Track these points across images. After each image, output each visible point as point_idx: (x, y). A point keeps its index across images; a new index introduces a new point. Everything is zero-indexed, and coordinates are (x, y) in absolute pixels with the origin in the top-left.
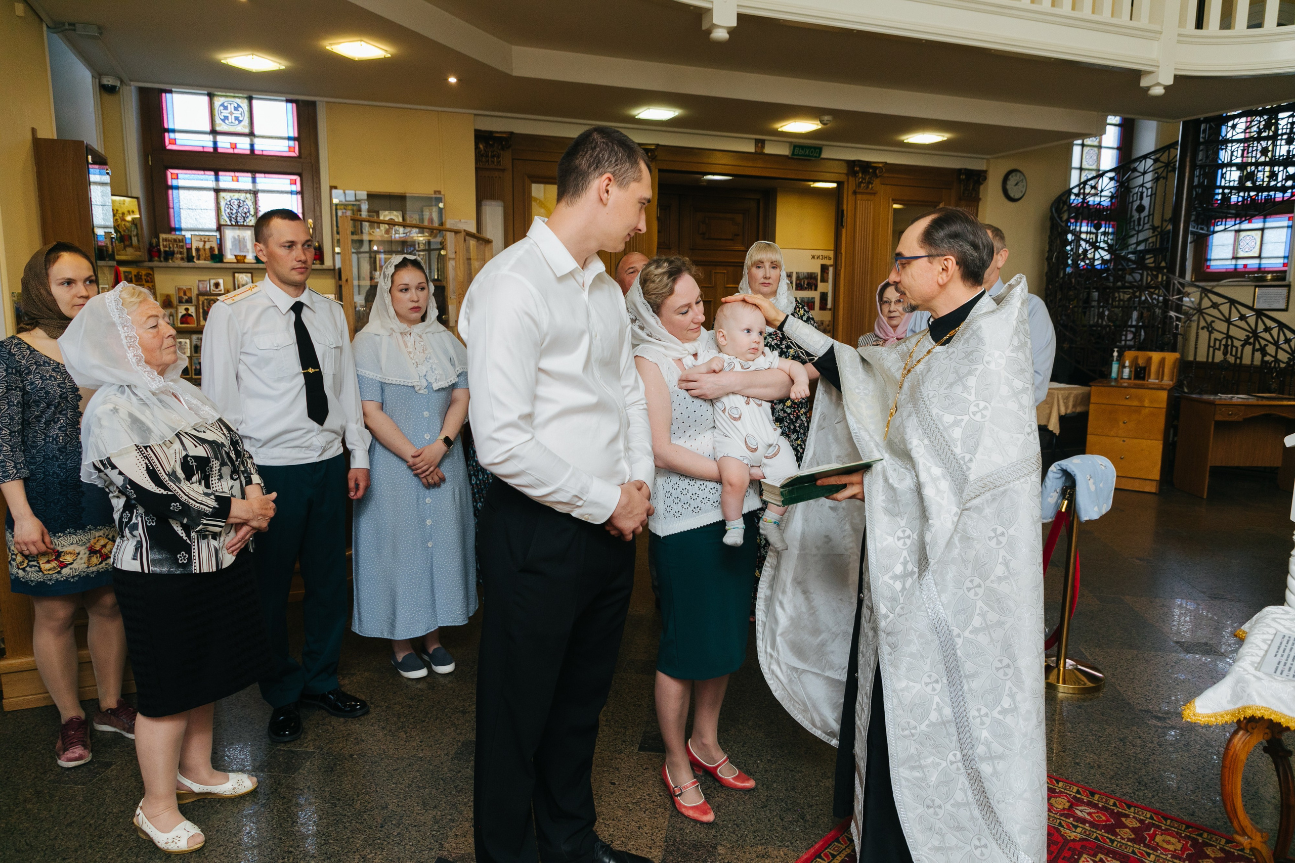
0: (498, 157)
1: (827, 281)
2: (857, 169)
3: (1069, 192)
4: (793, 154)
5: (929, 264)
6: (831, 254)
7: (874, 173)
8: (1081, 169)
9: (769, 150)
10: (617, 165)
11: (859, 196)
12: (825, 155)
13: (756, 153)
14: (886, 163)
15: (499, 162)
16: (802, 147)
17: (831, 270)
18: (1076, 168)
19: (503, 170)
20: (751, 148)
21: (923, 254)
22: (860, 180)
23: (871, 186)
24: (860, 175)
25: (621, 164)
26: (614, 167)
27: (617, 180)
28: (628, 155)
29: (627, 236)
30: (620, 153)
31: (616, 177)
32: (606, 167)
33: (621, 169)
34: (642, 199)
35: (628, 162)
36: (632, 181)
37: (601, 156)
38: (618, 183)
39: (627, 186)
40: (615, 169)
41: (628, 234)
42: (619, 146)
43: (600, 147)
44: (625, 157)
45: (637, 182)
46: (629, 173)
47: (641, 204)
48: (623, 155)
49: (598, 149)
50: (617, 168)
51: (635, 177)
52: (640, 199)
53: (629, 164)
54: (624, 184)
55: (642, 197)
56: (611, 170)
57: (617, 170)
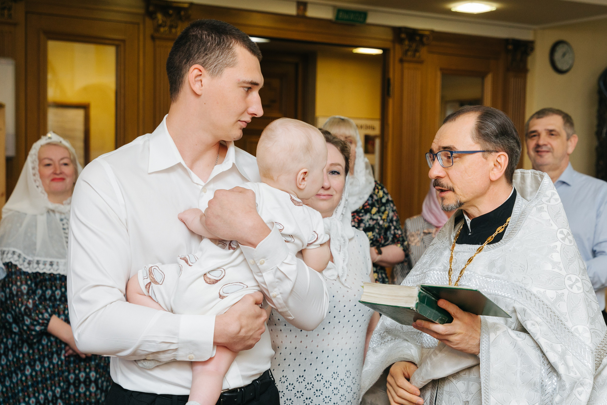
0: (10, 9)
1: (373, 152)
2: (403, 36)
4: (337, 18)
5: (484, 160)
6: (377, 124)
7: (421, 41)
9: (311, 13)
10: (207, 54)
11: (406, 65)
12: (370, 20)
13: (298, 16)
14: (432, 32)
15: (10, 16)
16: (346, 11)
17: (378, 142)
19: (15, 25)
20: (292, 11)
21: (479, 150)
22: (407, 48)
23: (417, 54)
24: (407, 42)
25: (210, 52)
26: (204, 57)
27: (208, 69)
28: (217, 43)
29: (239, 122)
30: (208, 42)
31: (206, 66)
32: (196, 58)
33: (211, 57)
34: (241, 83)
35: (218, 50)
36: (225, 67)
37: (191, 48)
38: (210, 72)
39: (221, 73)
40: (205, 59)
41: (239, 121)
42: (208, 36)
43: (190, 41)
44: (214, 45)
45: (232, 67)
46: (220, 60)
47: (242, 88)
48: (212, 44)
49: (189, 43)
50: (206, 57)
51: (228, 63)
52: (239, 84)
53: (219, 51)
54: (217, 72)
55: (241, 81)
56: (201, 61)
57: (206, 59)
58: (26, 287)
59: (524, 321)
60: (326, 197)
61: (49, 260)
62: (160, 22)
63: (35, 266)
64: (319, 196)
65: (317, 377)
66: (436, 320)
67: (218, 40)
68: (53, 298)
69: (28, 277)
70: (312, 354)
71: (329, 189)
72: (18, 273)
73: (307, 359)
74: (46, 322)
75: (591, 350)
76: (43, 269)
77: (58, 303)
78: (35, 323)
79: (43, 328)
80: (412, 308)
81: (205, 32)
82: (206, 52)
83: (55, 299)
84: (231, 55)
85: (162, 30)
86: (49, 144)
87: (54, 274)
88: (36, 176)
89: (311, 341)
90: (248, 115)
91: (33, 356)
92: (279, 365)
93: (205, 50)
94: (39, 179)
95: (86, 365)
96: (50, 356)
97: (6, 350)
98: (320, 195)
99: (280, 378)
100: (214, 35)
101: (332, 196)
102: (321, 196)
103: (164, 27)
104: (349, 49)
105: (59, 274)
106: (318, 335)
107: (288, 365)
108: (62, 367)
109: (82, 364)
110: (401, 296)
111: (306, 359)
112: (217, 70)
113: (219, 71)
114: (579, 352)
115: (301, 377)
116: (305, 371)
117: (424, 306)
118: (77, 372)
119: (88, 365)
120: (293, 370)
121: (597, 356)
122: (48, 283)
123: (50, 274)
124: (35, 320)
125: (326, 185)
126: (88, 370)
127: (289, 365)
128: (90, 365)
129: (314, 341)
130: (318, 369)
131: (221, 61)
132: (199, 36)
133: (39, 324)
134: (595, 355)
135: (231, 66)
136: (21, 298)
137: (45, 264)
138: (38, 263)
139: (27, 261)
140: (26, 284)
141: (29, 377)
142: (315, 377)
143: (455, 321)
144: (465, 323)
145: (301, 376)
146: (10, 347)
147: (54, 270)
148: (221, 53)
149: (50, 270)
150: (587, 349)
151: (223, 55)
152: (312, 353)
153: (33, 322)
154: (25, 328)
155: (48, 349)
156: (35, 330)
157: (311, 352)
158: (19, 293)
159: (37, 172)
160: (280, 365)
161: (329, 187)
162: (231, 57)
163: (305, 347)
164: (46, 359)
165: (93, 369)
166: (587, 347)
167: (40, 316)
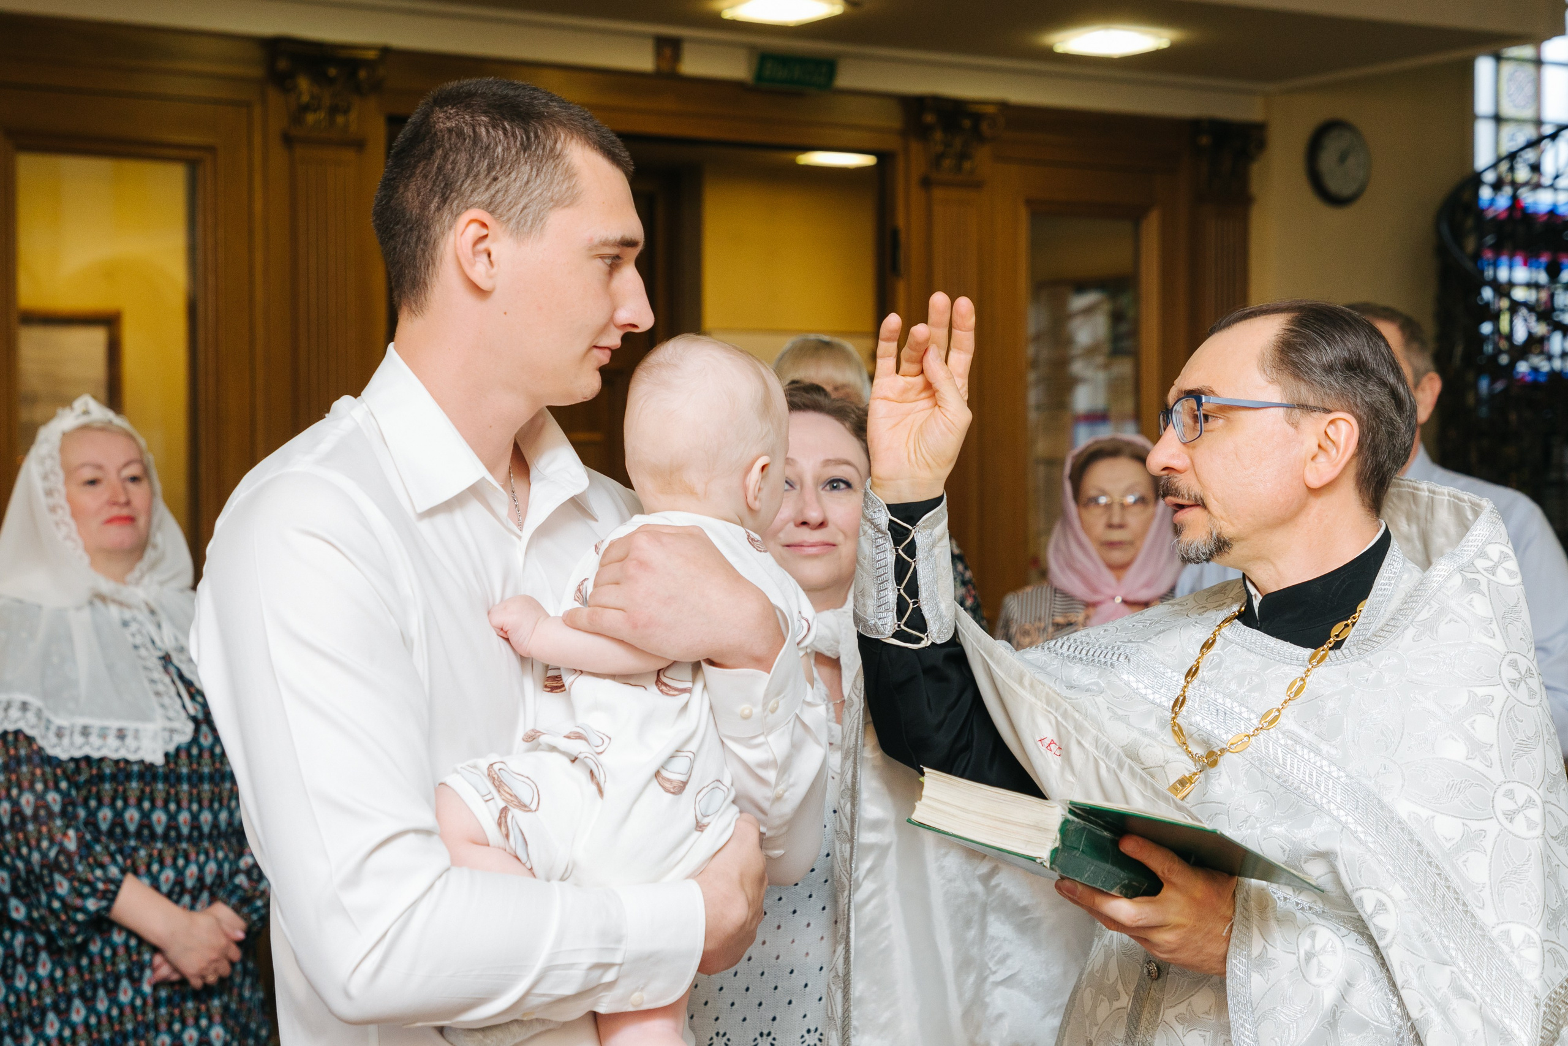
2: (928, 118)
3: (1476, 180)
4: (759, 76)
5: (1290, 430)
7: (976, 130)
8: (1498, 119)
9: (692, 65)
11: (938, 193)
12: (846, 79)
13: (657, 73)
14: (1004, 107)
16: (784, 60)
18: (1485, 117)
20: (643, 61)
21: (1277, 399)
22: (939, 148)
23: (967, 165)
24: (938, 135)
25: (505, 173)
26: (489, 186)
27: (505, 218)
28: (522, 144)
29: (596, 351)
30: (496, 145)
31: (499, 211)
32: (468, 193)
33: (508, 185)
34: (596, 246)
35: (526, 162)
36: (550, 209)
37: (450, 167)
38: (510, 226)
39: (540, 226)
40: (493, 192)
41: (595, 347)
42: (494, 127)
43: (442, 146)
44: (513, 152)
45: (567, 206)
46: (535, 190)
47: (600, 260)
48: (507, 149)
49: (440, 152)
50: (497, 187)
51: (556, 197)
52: (590, 249)
53: (528, 167)
54: (529, 223)
55: (596, 240)
56: (484, 197)
57: (497, 192)
58: (58, 797)
59: (1357, 890)
60: (819, 548)
61: (114, 724)
62: (305, 98)
63: (79, 740)
64: (799, 548)
65: (806, 1035)
66: (1112, 889)
67: (522, 138)
68: (118, 830)
69: (59, 771)
70: (793, 975)
71: (822, 525)
72: (36, 759)
73: (779, 989)
74: (112, 887)
75: (1536, 998)
76: (99, 749)
77: (132, 843)
78: (86, 890)
79: (104, 903)
80: (1041, 860)
81: (484, 118)
82: (494, 173)
83: (126, 834)
84: (562, 174)
85: (310, 118)
86: (85, 428)
87: (127, 762)
88: (60, 512)
89: (791, 940)
90: (616, 329)
91: (65, 984)
92: (706, 1003)
93: (490, 168)
94: (68, 519)
95: (198, 1010)
96: (111, 985)
97: (10, 962)
98: (802, 546)
99: (709, 1037)
100: (509, 125)
101: (834, 545)
102: (803, 548)
103: (315, 111)
104: (787, 156)
105: (142, 762)
106: (808, 925)
107: (730, 1002)
108: (144, 1013)
109: (190, 1005)
110: (1015, 824)
111: (776, 988)
112: (530, 218)
113: (534, 220)
114: (1502, 997)
115: (765, 1037)
116: (774, 1019)
117: (1074, 856)
118: (177, 1027)
119: (203, 1007)
120: (742, 1018)
121: (1549, 1017)
122: (107, 786)
123: (117, 762)
124: (87, 882)
125: (814, 516)
126: (204, 1022)
127: (733, 1004)
128: (208, 1010)
129: (796, 942)
130: (808, 1016)
131: (536, 193)
132: (468, 130)
133: (94, 892)
134: (1545, 1013)
135: (566, 203)
136: (46, 824)
137: (103, 735)
138: (85, 732)
139: (53, 729)
140: (57, 788)
141: (81, 1030)
142: (803, 1037)
143: (1166, 893)
144: (1194, 899)
145: (765, 1032)
146: (19, 952)
147: (128, 750)
148: (534, 170)
149: (117, 750)
150: (1525, 994)
151: (542, 175)
152: (792, 972)
153: (82, 888)
154: (56, 904)
155: (104, 966)
156: (83, 910)
157: (789, 970)
158: (42, 813)
159: (63, 502)
160: (709, 1004)
161: (820, 520)
162: (563, 181)
163: (775, 956)
164: (101, 993)
165: (217, 1018)
166: (1525, 988)
167: (99, 873)
